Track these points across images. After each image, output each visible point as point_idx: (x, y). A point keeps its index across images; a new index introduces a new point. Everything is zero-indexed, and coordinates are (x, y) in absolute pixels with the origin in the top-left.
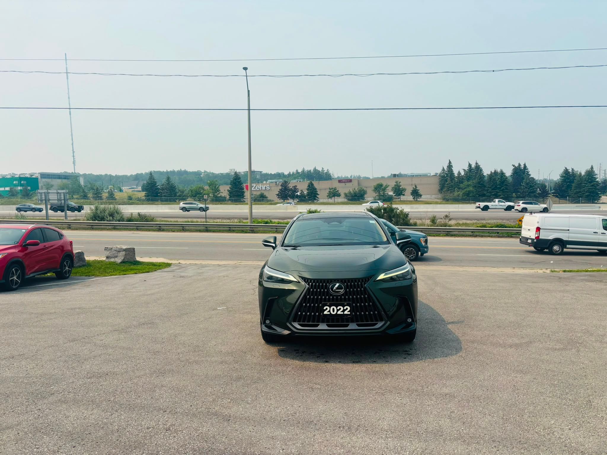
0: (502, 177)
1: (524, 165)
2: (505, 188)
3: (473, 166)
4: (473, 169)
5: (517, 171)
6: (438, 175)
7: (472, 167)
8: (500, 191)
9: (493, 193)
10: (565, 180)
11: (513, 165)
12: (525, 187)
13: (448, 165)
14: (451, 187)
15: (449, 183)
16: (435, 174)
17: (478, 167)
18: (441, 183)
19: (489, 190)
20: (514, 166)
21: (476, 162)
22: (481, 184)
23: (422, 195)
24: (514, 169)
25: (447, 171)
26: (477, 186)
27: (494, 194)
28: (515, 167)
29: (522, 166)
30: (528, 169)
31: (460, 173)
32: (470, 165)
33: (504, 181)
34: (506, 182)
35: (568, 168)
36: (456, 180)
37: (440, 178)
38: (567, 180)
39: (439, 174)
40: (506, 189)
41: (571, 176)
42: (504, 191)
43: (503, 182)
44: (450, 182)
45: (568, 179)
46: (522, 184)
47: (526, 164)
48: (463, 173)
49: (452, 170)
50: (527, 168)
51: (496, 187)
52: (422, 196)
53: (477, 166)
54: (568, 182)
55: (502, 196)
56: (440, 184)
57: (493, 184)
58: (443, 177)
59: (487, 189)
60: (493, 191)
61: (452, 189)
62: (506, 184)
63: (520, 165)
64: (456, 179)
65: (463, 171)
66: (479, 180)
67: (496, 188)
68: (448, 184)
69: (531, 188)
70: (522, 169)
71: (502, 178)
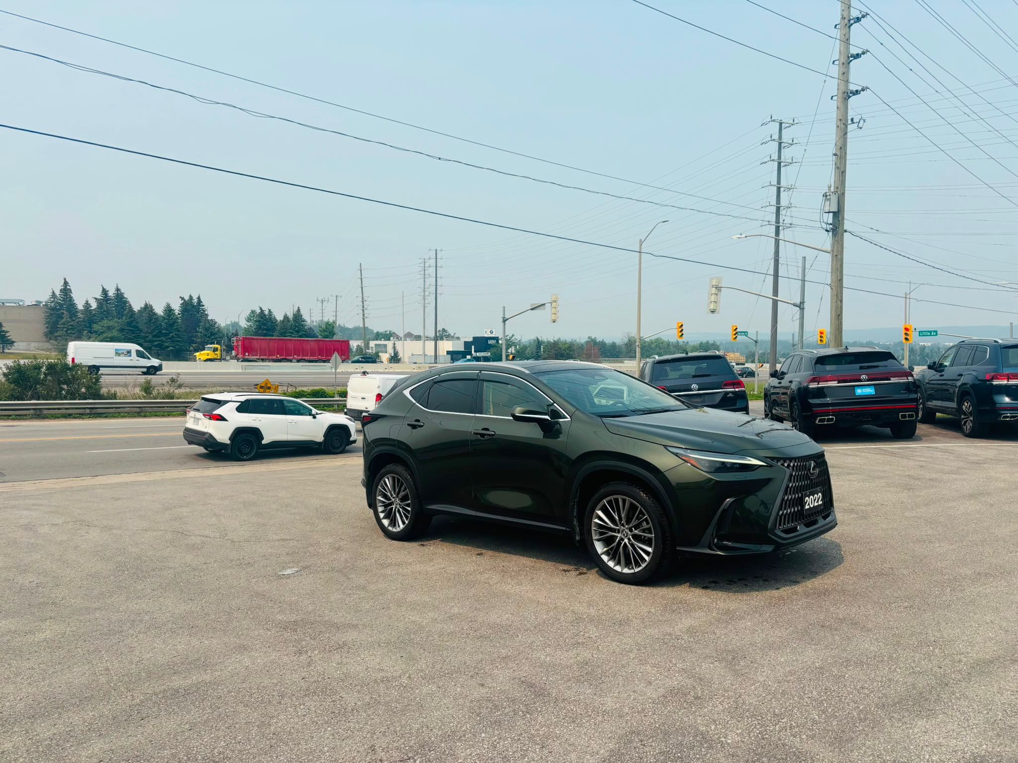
0: (169, 316)
1: (198, 298)
2: (176, 334)
3: (111, 293)
4: (110, 299)
5: (188, 308)
6: (42, 305)
7: (109, 295)
8: (167, 339)
9: (156, 343)
10: (260, 326)
11: (181, 297)
12: (204, 335)
13: (62, 288)
14: (71, 329)
15: (66, 321)
16: (37, 304)
17: (119, 296)
18: (49, 320)
19: (148, 337)
20: (182, 299)
21: (117, 287)
22: (134, 327)
23: (14, 342)
24: (183, 303)
25: (60, 300)
26: (127, 329)
27: (158, 344)
28: (185, 300)
29: (195, 301)
30: (203, 306)
31: (90, 304)
32: (105, 292)
33: (173, 322)
34: (176, 324)
35: (263, 309)
36: (81, 316)
37: (46, 310)
38: (262, 327)
39: (44, 304)
40: (178, 336)
41: (268, 320)
42: (173, 339)
43: (172, 325)
44: (69, 319)
45: (264, 324)
46: (197, 329)
47: (201, 297)
48: (94, 305)
49: (71, 297)
50: (202, 304)
51: (160, 332)
52: (15, 344)
53: (118, 294)
54: (265, 329)
55: (171, 348)
56: (48, 323)
57: (154, 326)
58: (52, 309)
59: (144, 335)
60: (155, 339)
61: (74, 334)
62: (176, 329)
63: (191, 297)
64: (82, 314)
65: (95, 300)
66: (129, 318)
67: (159, 335)
68: (64, 324)
69: (213, 337)
70: (195, 304)
71: (170, 318)
